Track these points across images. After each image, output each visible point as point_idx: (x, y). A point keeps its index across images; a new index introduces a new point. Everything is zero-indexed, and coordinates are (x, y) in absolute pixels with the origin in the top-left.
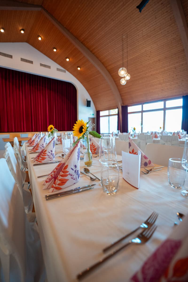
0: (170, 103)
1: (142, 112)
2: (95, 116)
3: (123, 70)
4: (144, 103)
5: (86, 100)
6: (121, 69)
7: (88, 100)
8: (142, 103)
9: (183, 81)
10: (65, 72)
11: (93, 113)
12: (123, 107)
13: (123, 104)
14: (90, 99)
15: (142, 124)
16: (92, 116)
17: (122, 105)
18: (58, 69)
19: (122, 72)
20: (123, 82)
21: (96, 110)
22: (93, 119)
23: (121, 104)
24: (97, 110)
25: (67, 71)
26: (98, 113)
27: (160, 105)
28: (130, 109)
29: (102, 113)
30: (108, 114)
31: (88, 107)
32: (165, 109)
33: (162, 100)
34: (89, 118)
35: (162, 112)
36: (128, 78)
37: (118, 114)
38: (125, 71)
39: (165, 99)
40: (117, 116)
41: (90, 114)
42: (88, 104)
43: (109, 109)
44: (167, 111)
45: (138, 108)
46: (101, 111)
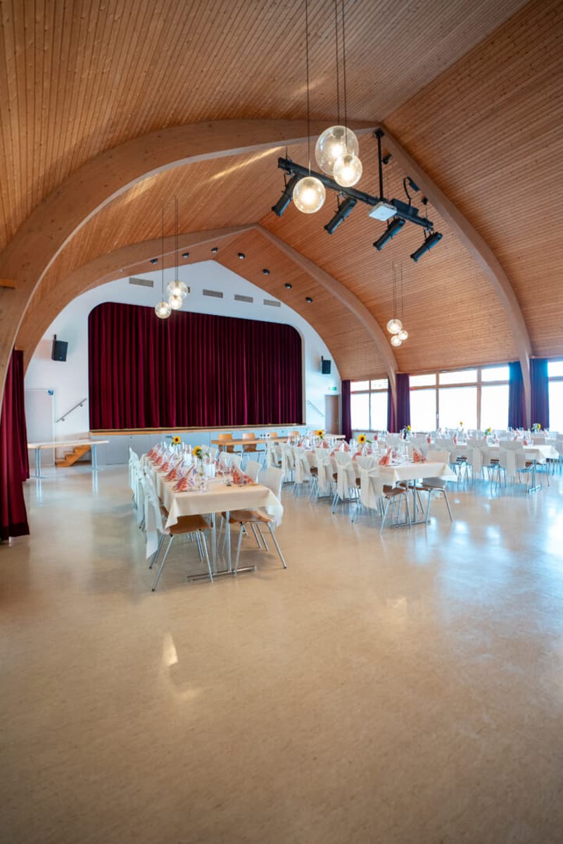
0: (489, 374)
1: (438, 387)
2: (339, 392)
3: (394, 322)
4: (441, 372)
5: (321, 358)
6: (392, 321)
7: (325, 359)
8: (437, 370)
9: (506, 336)
10: (279, 305)
11: (334, 386)
12: (398, 376)
13: (399, 370)
14: (328, 357)
15: (437, 413)
16: (333, 393)
17: (398, 373)
18: (267, 302)
19: (394, 327)
20: (396, 342)
21: (342, 378)
22: (336, 397)
23: (395, 371)
24: (344, 379)
25: (282, 304)
26: (345, 385)
27: (470, 376)
28: (414, 381)
29: (354, 386)
30: (368, 388)
31: (324, 375)
32: (479, 385)
33: (474, 368)
34: (327, 396)
35: (475, 389)
36: (404, 336)
37: (389, 390)
38: (399, 325)
39: (479, 366)
40: (386, 394)
41: (329, 388)
42: (325, 367)
43: (370, 377)
44: (484, 389)
45: (429, 379)
46: (353, 381)
